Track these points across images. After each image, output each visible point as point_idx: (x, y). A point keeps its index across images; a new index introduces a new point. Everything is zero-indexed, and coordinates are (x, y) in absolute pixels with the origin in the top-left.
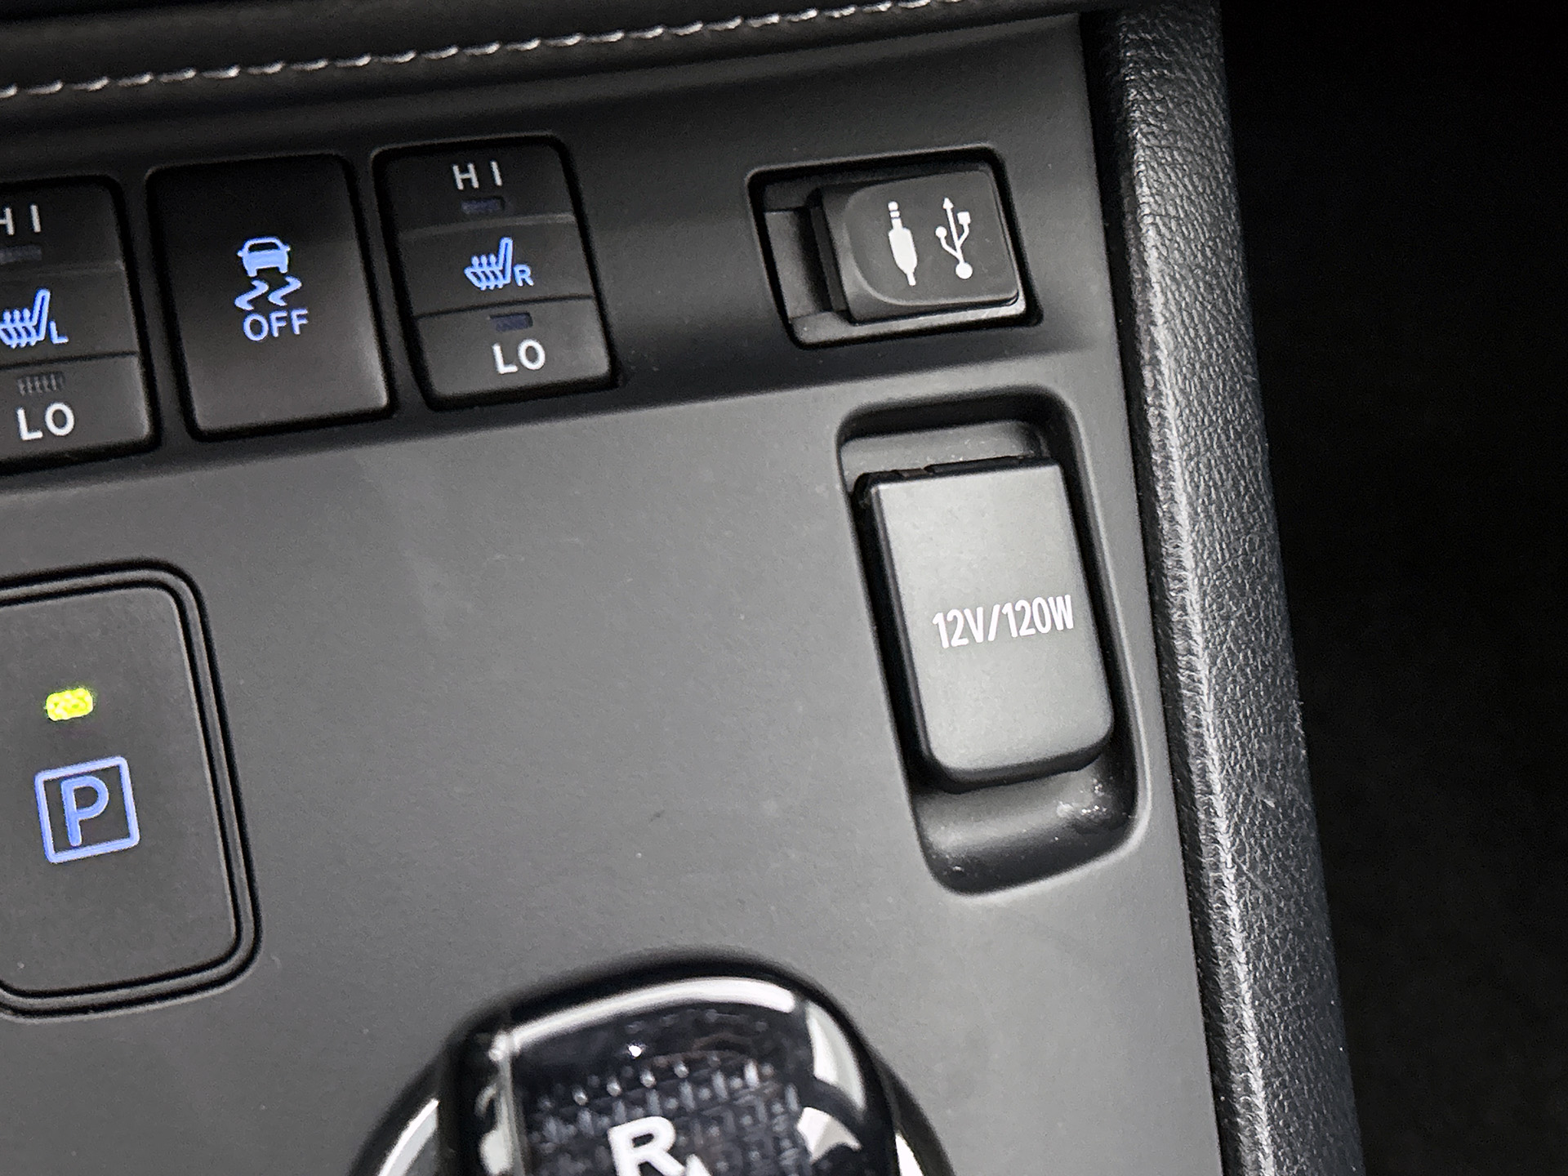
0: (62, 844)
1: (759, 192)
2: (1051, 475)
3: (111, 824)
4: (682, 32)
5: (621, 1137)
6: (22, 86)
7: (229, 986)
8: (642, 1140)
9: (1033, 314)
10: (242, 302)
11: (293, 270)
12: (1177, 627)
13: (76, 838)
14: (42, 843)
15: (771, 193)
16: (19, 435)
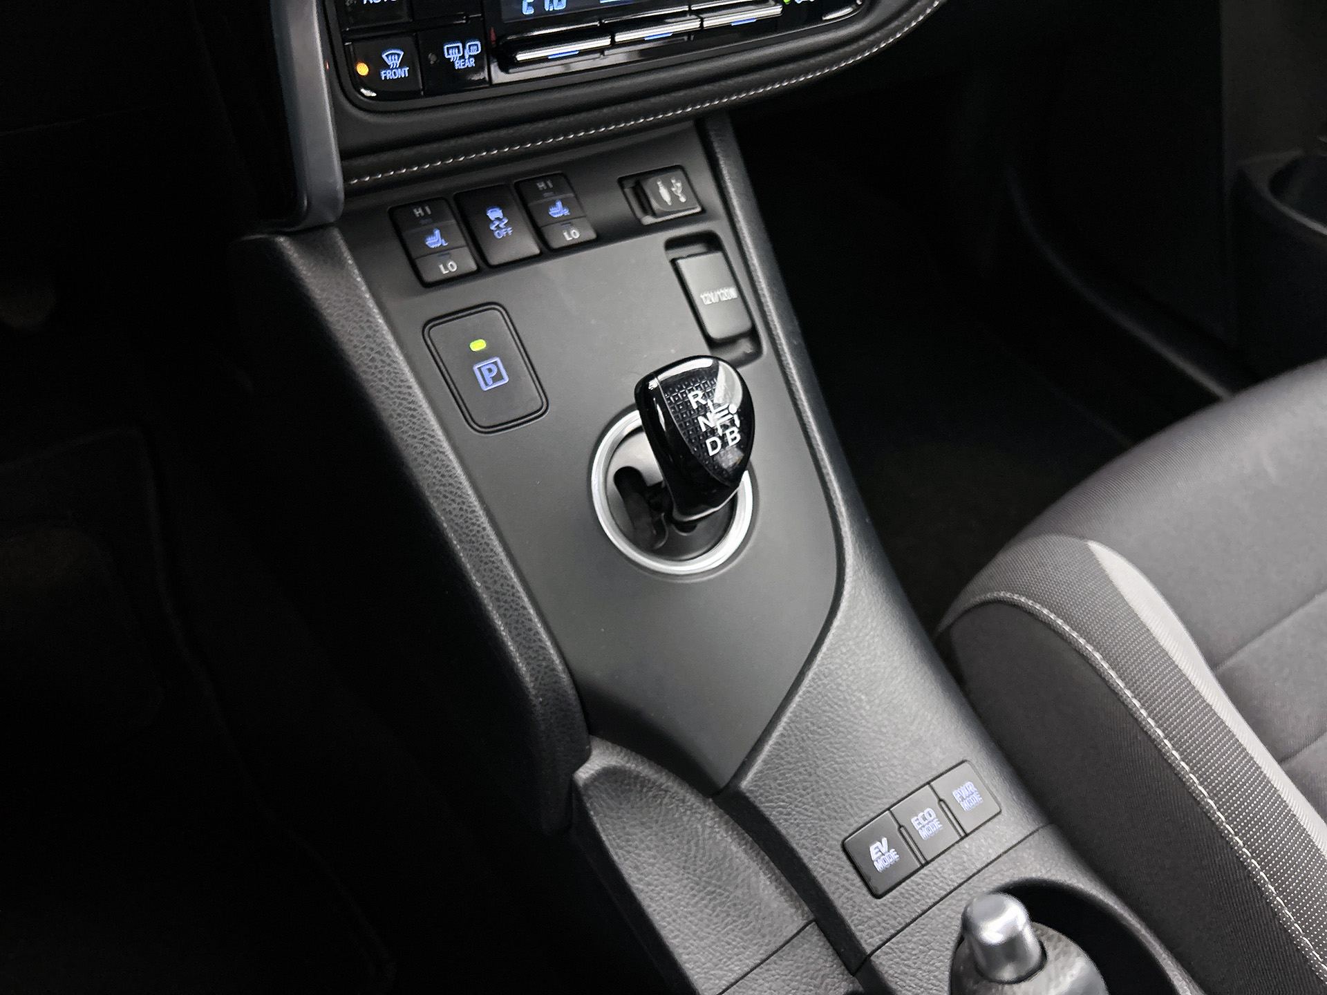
0: (486, 384)
1: (621, 182)
2: (719, 255)
3: (498, 377)
4: (619, 126)
5: (690, 396)
6: (442, 161)
7: (544, 416)
8: (696, 396)
9: (703, 211)
10: (493, 228)
11: (504, 216)
12: (761, 295)
13: (490, 381)
14: (479, 385)
15: (625, 182)
16: (442, 273)
